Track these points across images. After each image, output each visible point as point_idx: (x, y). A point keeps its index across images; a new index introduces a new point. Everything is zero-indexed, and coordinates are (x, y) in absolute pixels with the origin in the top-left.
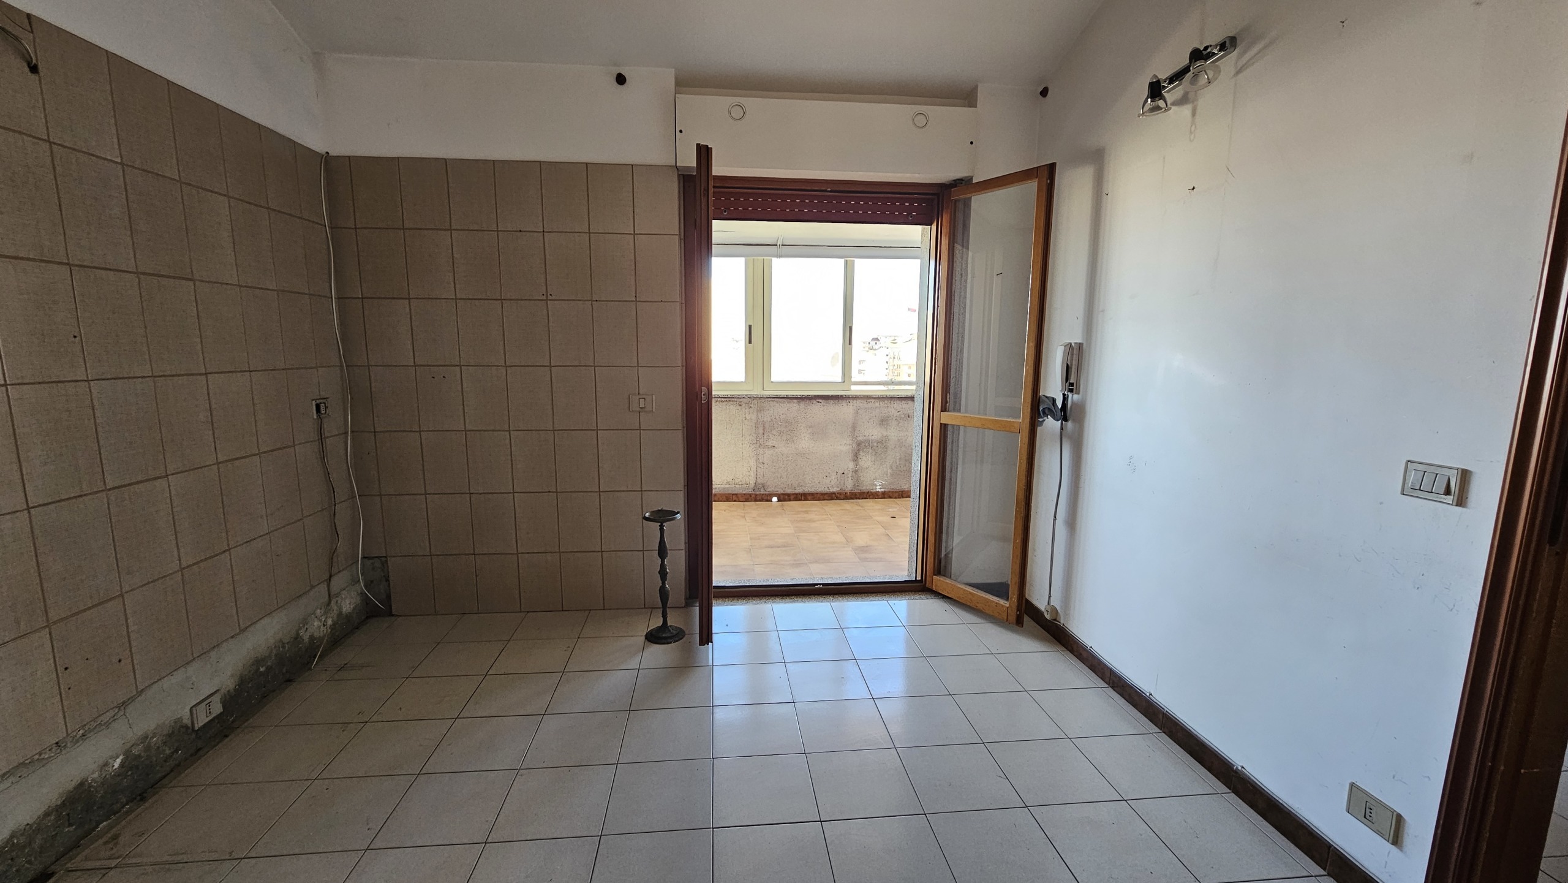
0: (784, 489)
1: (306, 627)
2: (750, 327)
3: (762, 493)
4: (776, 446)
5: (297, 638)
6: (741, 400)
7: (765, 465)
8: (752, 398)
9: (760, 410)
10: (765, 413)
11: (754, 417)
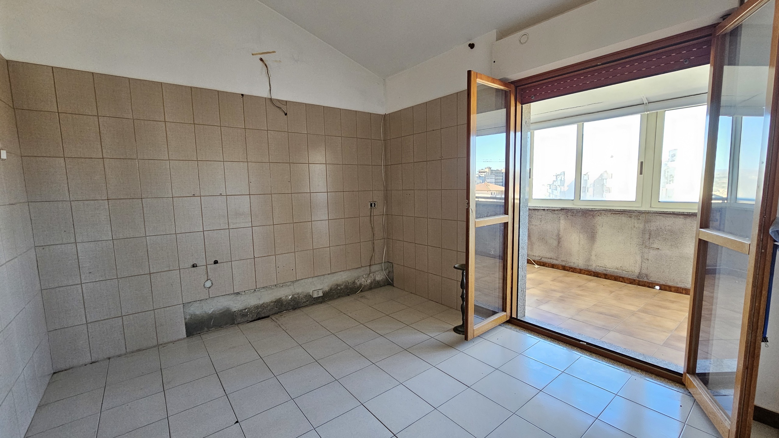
0: (666, 282)
1: (358, 279)
2: (642, 163)
3: (644, 280)
4: (660, 248)
5: (354, 282)
6: (632, 213)
7: (650, 261)
8: (641, 213)
9: (647, 221)
10: (652, 224)
11: (641, 226)
